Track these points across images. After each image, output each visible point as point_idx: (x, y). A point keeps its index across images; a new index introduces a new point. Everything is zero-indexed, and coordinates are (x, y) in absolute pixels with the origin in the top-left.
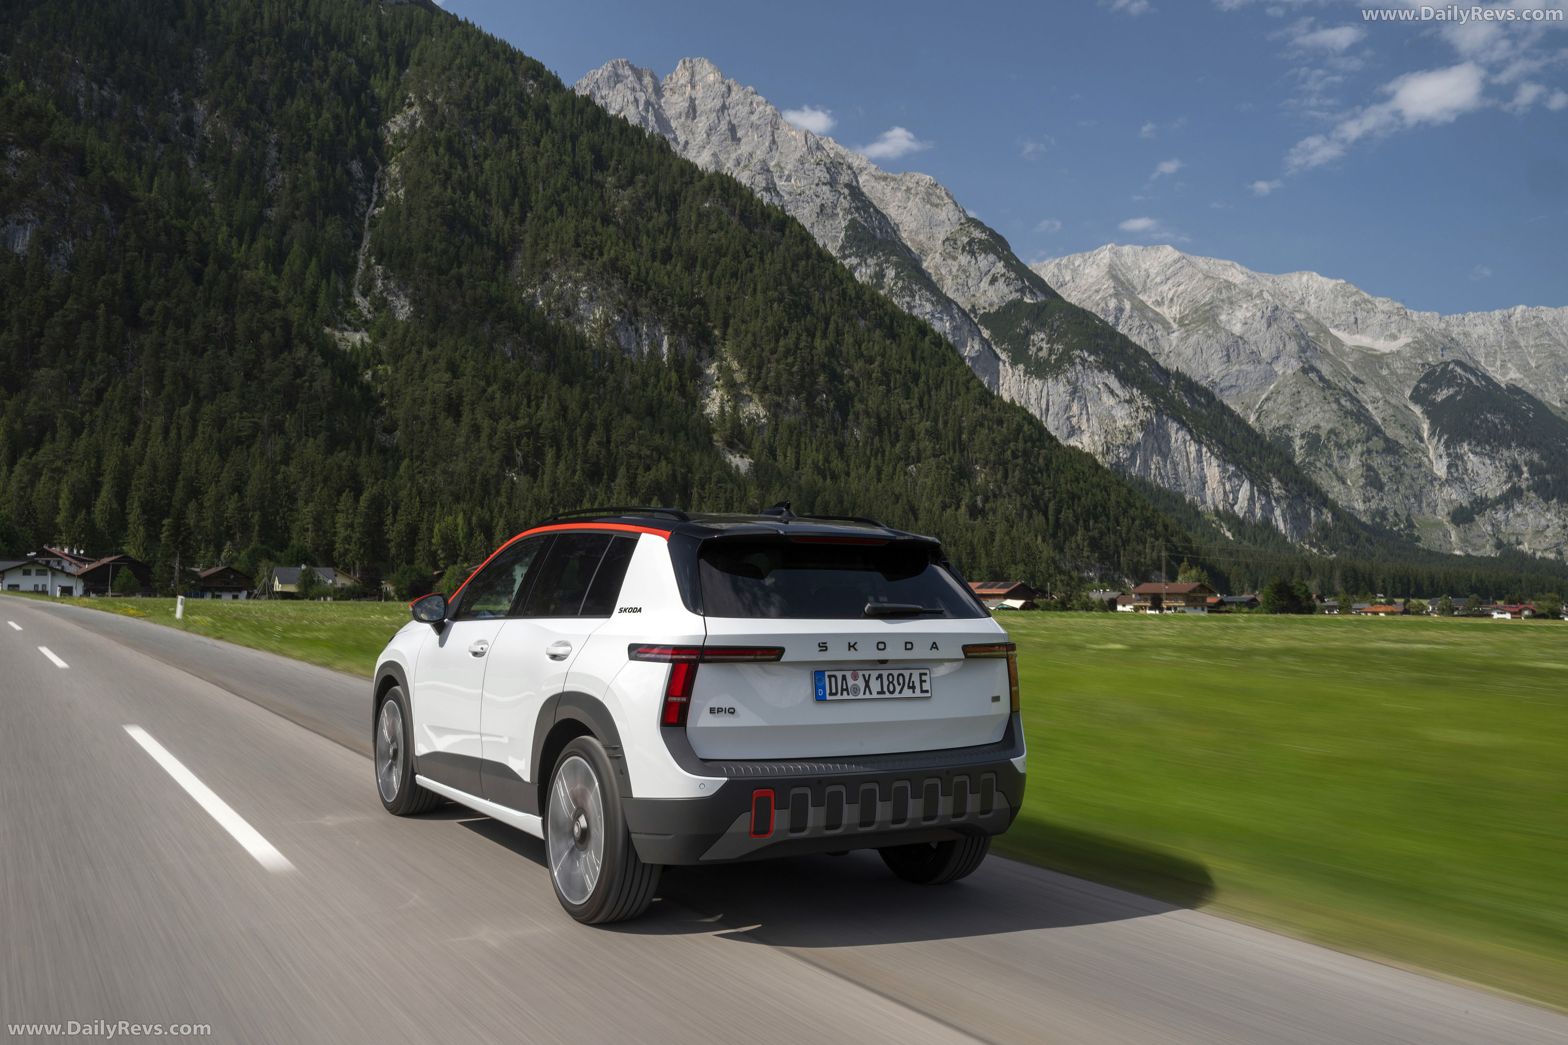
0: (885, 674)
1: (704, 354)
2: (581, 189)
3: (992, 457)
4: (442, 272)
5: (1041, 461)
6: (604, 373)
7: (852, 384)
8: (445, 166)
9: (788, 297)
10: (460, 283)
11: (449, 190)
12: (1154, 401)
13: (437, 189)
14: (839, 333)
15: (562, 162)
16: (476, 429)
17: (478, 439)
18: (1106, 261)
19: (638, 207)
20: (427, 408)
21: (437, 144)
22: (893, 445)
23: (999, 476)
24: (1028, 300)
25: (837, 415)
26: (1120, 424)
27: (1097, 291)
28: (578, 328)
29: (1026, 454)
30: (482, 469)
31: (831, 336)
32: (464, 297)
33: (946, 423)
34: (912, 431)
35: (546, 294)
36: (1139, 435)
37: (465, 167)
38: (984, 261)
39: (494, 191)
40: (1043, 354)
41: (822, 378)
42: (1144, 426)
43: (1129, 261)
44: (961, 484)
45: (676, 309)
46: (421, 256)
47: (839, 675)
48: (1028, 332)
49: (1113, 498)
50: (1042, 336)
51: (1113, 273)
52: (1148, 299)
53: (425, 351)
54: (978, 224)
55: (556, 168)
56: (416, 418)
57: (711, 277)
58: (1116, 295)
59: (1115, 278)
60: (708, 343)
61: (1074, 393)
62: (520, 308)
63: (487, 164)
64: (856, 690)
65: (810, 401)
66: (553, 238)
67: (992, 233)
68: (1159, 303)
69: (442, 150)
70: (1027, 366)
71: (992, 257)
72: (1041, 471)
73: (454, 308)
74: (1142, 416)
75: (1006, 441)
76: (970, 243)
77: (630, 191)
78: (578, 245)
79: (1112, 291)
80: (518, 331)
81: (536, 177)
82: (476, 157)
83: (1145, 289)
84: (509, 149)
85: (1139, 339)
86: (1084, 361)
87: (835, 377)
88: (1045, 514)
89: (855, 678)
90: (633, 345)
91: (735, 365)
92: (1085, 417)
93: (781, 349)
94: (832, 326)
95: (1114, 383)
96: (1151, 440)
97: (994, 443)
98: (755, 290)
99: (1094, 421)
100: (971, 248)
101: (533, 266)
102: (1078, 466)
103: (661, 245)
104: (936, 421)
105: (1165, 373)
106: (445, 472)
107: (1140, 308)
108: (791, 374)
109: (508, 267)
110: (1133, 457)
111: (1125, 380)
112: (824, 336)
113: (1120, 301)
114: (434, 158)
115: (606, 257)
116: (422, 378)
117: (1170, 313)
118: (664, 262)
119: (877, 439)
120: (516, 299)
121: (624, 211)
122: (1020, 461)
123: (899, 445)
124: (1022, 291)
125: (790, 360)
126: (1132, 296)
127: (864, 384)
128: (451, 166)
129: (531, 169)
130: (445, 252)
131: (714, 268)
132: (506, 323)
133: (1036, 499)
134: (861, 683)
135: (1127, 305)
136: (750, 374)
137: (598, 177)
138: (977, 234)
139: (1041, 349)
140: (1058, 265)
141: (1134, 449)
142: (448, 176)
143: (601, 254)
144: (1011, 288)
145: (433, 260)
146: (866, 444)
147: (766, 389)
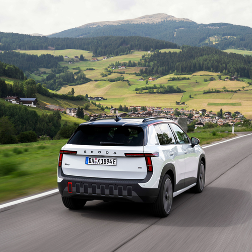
0: (104, 159)
47: (92, 158)
64: (96, 162)
89: (96, 159)
134: (97, 161)
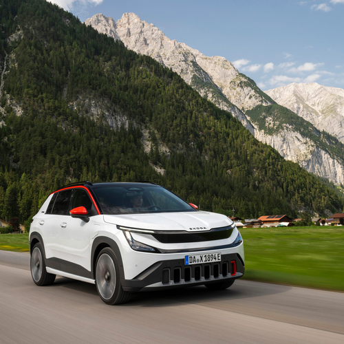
1: (143, 127)
2: (90, 62)
3: (260, 166)
4: (35, 96)
5: (279, 167)
6: (103, 136)
7: (203, 138)
8: (34, 54)
9: (176, 104)
10: (42, 101)
11: (36, 63)
12: (315, 143)
13: (31, 63)
14: (196, 118)
15: (82, 52)
16: (53, 160)
17: (54, 164)
18: (293, 89)
19: (113, 69)
20: (32, 151)
21: (30, 45)
22: (221, 162)
23: (263, 173)
24: (264, 104)
25: (198, 151)
26: (302, 152)
27: (289, 101)
28: (91, 118)
29: (273, 164)
30: (57, 176)
31: (193, 119)
32: (44, 106)
33: (241, 152)
34: (228, 156)
35: (78, 105)
36: (310, 156)
37: (42, 54)
38: (247, 90)
39: (54, 64)
40: (271, 126)
41: (191, 136)
42: (312, 153)
43: (301, 89)
44: (249, 177)
45: (131, 110)
46: (26, 90)
48: (265, 117)
49: (308, 181)
50: (271, 118)
51: (295, 94)
52: (309, 104)
53: (30, 128)
54: (244, 76)
55: (79, 54)
56: (28, 156)
57: (144, 96)
58: (297, 102)
59: (296, 96)
60: (145, 123)
61: (284, 140)
62: (68, 110)
63: (51, 53)
65: (187, 145)
66: (80, 82)
67: (249, 79)
68: (314, 105)
69: (32, 47)
70: (265, 131)
71: (249, 88)
72: (279, 171)
73: (40, 111)
74: (311, 148)
75: (265, 159)
76: (240, 83)
77: (110, 63)
78: (90, 85)
79: (295, 101)
80: (67, 120)
81: (71, 58)
82: (46, 50)
83: (308, 100)
84: (60, 47)
85: (307, 119)
86: (287, 128)
87: (196, 135)
88: (283, 188)
90: (114, 124)
91: (156, 132)
92: (288, 150)
93: (174, 124)
94: (194, 115)
95: (299, 136)
96: (315, 158)
97: (261, 160)
98: (162, 101)
99: (292, 151)
100: (241, 85)
101: (72, 93)
102: (293, 168)
103: (123, 84)
104: (237, 151)
105: (318, 131)
106: (41, 178)
107: (307, 107)
108: (179, 134)
109: (61, 94)
110: (308, 165)
111: (303, 135)
112: (191, 119)
113: (299, 105)
114: (29, 50)
115: (101, 89)
116: (29, 139)
117: (318, 109)
118: (125, 91)
119: (214, 160)
120: (66, 107)
121: (107, 71)
122: (271, 167)
123: (223, 162)
124: (262, 101)
125: (178, 129)
126: (303, 103)
127: (208, 137)
128: (37, 54)
129: (70, 54)
130: (36, 88)
131: (145, 92)
132: (62, 117)
133: (278, 182)
135: (301, 106)
136: (162, 135)
137: (96, 57)
138: (243, 79)
139: (270, 124)
140: (274, 91)
141: (308, 162)
142: (35, 58)
143: (100, 88)
144: (257, 100)
145: (31, 92)
146: (210, 162)
147: (169, 141)
